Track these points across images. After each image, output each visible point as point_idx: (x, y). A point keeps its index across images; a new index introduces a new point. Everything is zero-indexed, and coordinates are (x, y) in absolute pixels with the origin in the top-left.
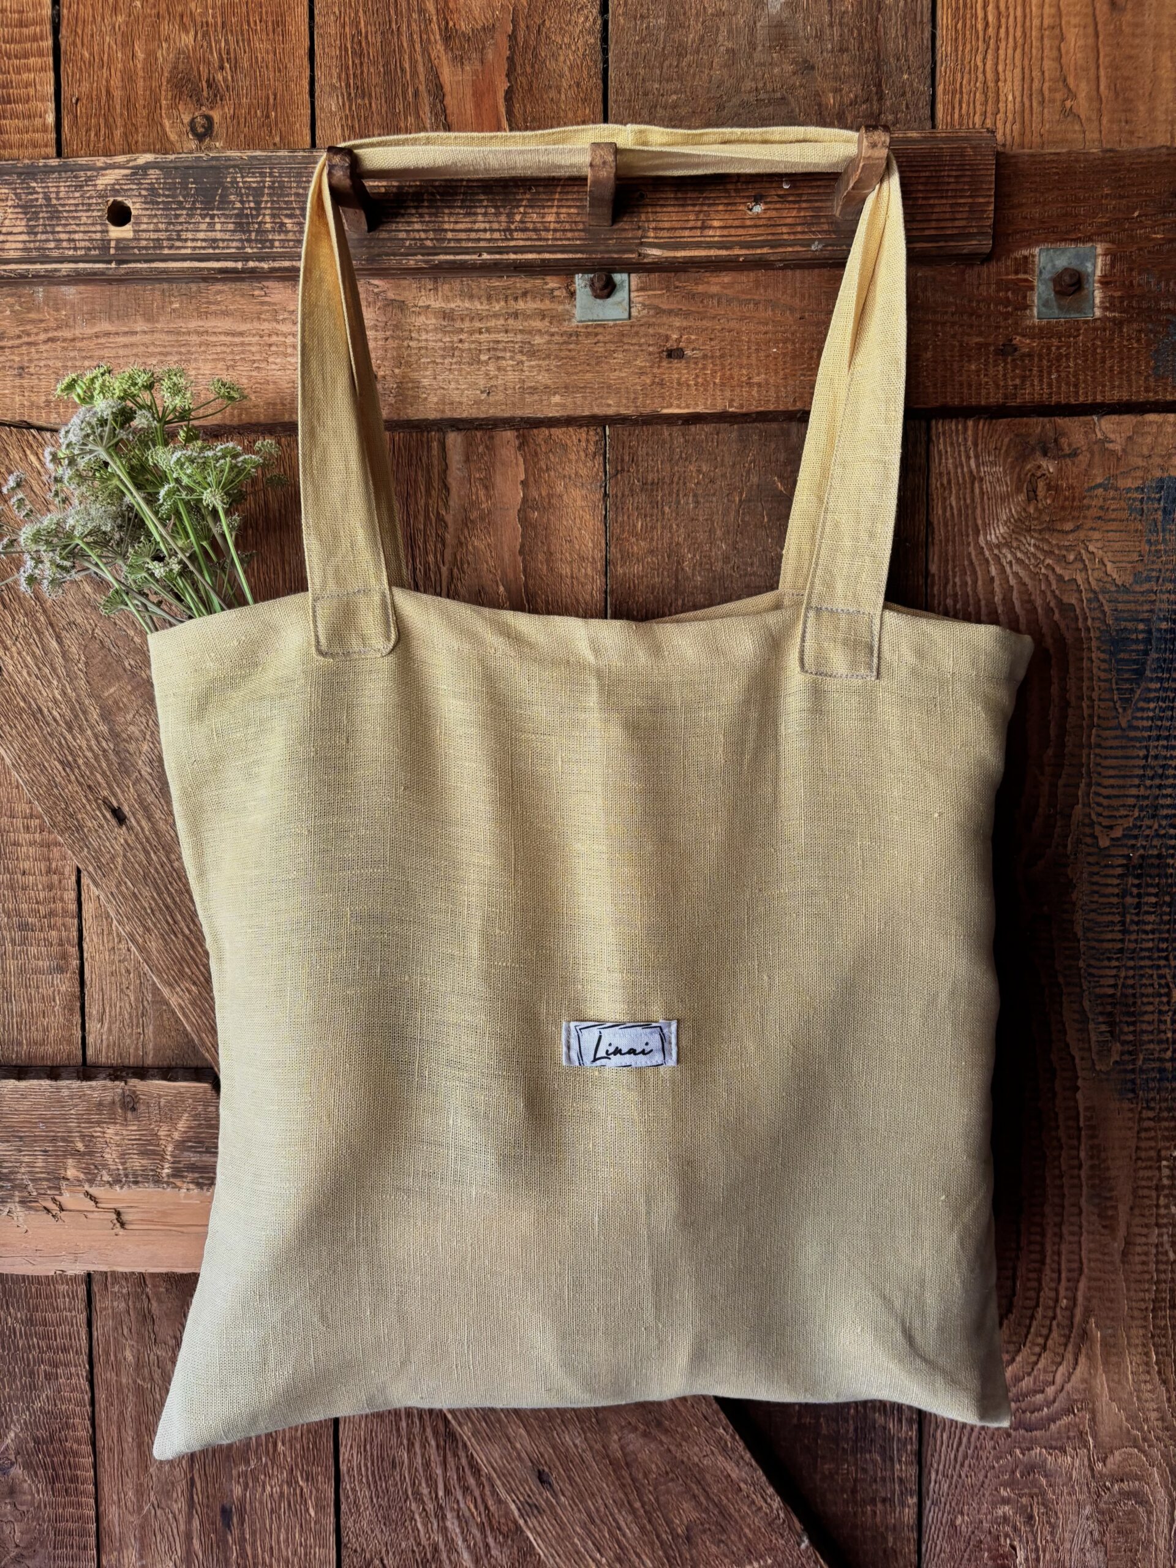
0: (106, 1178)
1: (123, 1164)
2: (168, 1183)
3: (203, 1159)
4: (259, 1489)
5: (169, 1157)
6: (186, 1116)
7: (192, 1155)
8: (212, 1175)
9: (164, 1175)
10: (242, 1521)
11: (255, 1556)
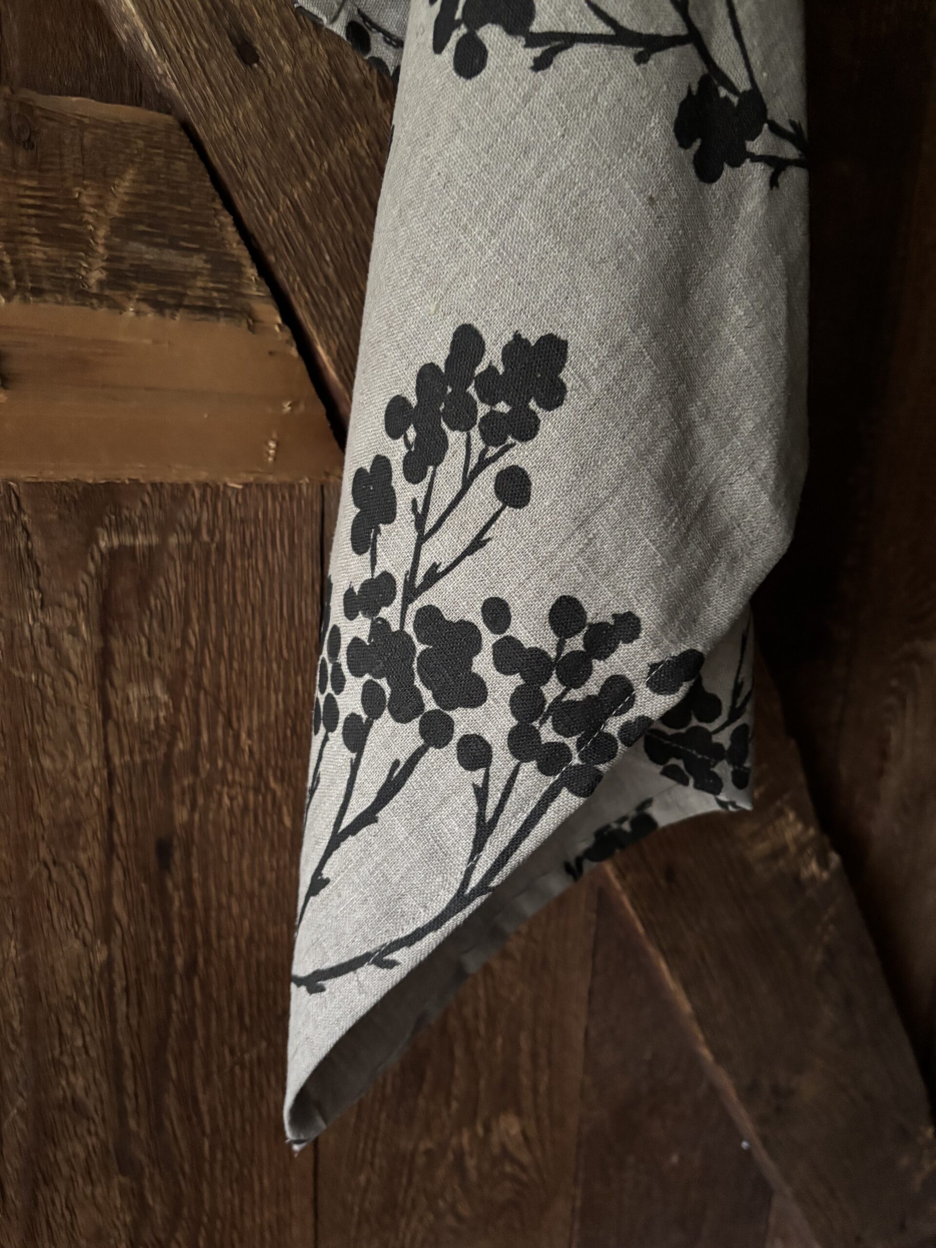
2: (99, 297)
3: (165, 258)
4: (213, 806)
5: (101, 250)
6: (130, 174)
7: (143, 248)
8: (179, 289)
9: (93, 281)
10: (188, 855)
11: (206, 899)
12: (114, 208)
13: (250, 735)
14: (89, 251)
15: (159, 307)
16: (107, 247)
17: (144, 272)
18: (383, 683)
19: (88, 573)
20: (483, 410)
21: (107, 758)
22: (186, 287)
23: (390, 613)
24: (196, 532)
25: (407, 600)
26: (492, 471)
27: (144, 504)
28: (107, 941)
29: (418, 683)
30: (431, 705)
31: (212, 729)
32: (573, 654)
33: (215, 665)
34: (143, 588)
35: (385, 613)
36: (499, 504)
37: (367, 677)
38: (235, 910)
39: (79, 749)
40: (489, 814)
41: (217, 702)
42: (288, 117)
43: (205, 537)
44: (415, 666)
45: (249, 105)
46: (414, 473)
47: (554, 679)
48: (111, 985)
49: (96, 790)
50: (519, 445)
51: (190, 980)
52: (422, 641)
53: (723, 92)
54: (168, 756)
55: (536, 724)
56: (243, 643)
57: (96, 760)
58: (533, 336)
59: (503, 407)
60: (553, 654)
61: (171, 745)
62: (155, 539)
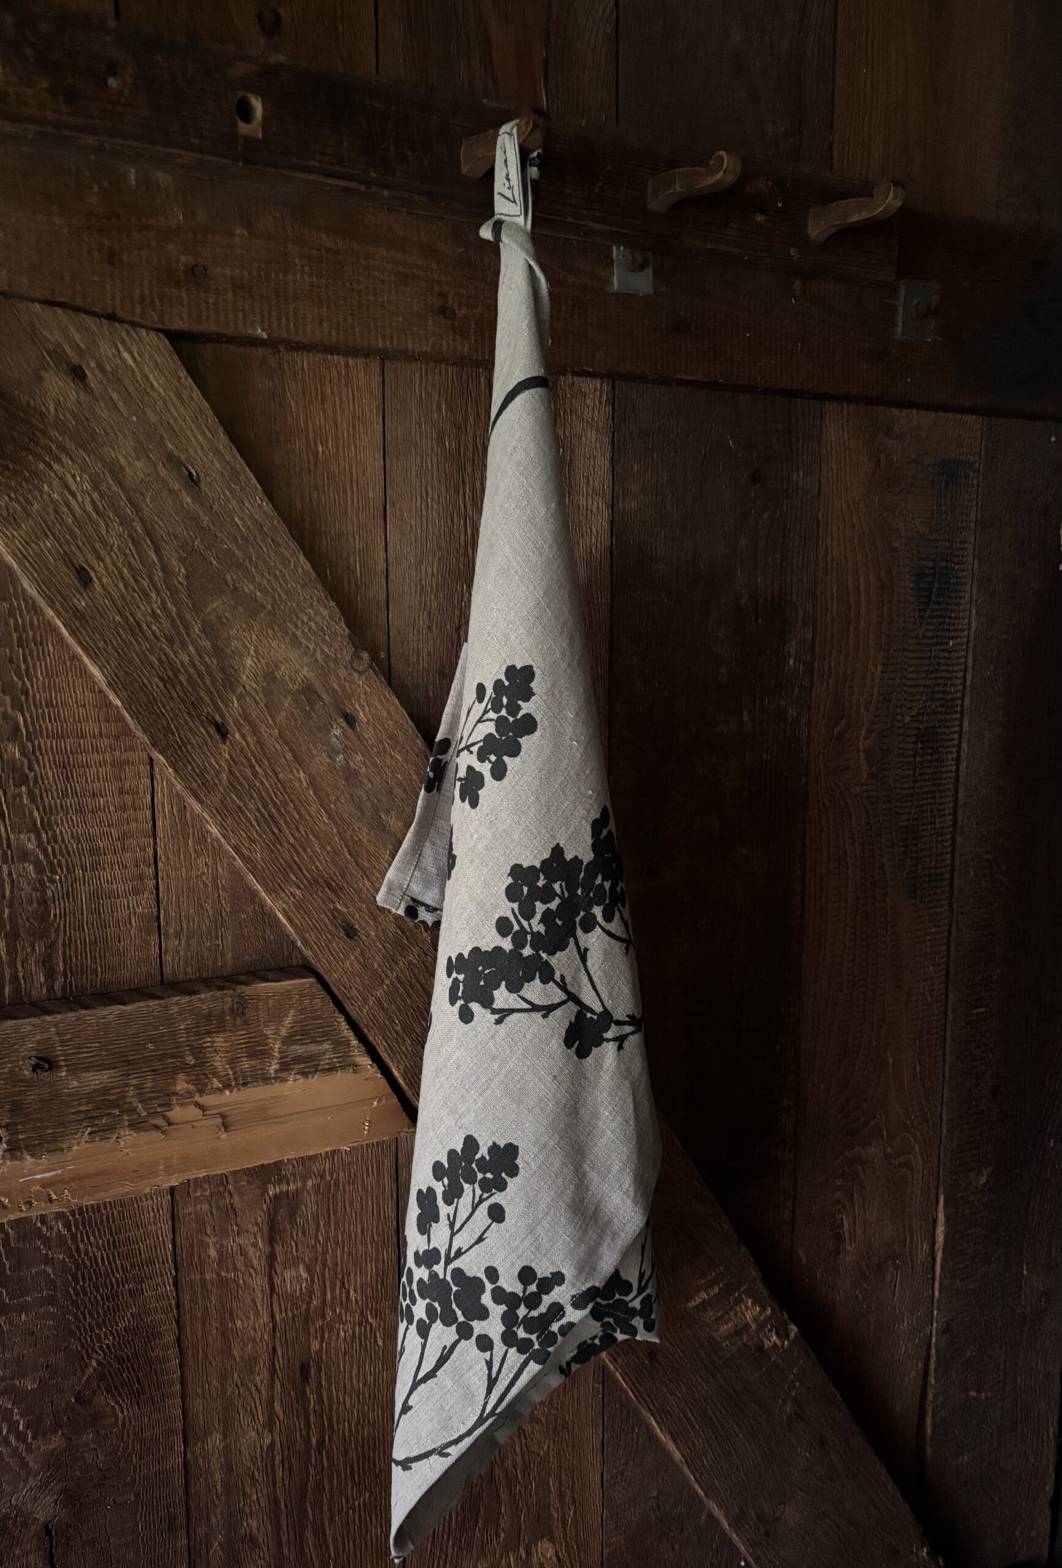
0: (217, 1084)
1: (232, 1068)
2: (276, 1078)
3: (309, 1049)
4: (334, 1338)
5: (276, 1054)
6: (292, 1012)
7: (298, 1047)
8: (317, 1063)
9: (272, 1071)
10: (319, 1370)
11: (330, 1398)
12: (283, 1032)
13: (355, 1291)
14: (271, 1057)
15: (305, 1074)
16: (280, 1052)
17: (299, 1059)
18: (436, 1305)
19: (263, 1211)
20: (480, 1176)
21: (273, 1316)
22: (319, 1061)
23: (438, 1268)
24: (322, 1176)
25: (447, 1263)
26: (486, 1205)
27: (293, 1166)
28: (271, 1431)
29: (454, 1306)
30: (461, 1319)
31: (333, 1290)
32: (531, 1293)
33: (334, 1251)
34: (293, 1213)
35: (435, 1268)
36: (490, 1221)
37: (428, 1301)
38: (348, 1403)
39: (257, 1314)
40: (494, 1375)
41: (336, 1273)
42: (374, 957)
43: (328, 1178)
44: (452, 1297)
45: (352, 958)
46: (448, 1201)
47: (522, 1306)
48: (273, 1460)
49: (266, 1337)
50: (498, 1193)
51: (321, 1453)
52: (456, 1285)
53: (589, 1015)
54: (307, 1310)
55: (515, 1329)
56: (350, 1235)
57: (266, 1318)
58: (502, 1143)
59: (489, 1175)
60: (521, 1295)
61: (309, 1303)
62: (300, 1184)
